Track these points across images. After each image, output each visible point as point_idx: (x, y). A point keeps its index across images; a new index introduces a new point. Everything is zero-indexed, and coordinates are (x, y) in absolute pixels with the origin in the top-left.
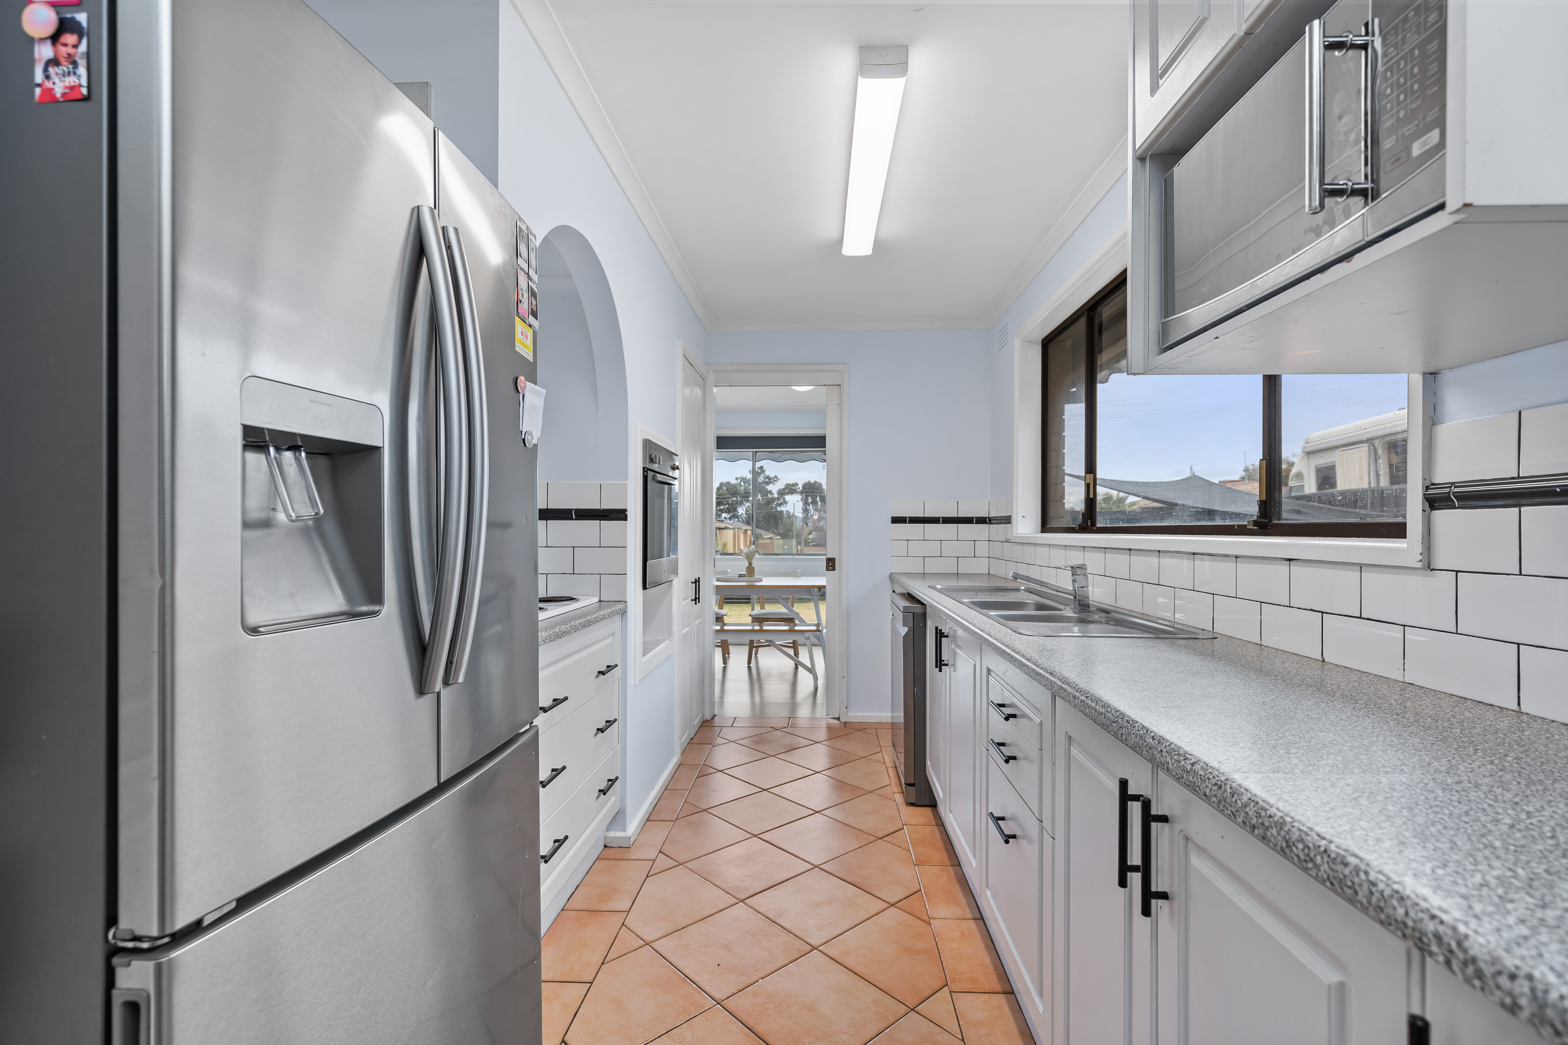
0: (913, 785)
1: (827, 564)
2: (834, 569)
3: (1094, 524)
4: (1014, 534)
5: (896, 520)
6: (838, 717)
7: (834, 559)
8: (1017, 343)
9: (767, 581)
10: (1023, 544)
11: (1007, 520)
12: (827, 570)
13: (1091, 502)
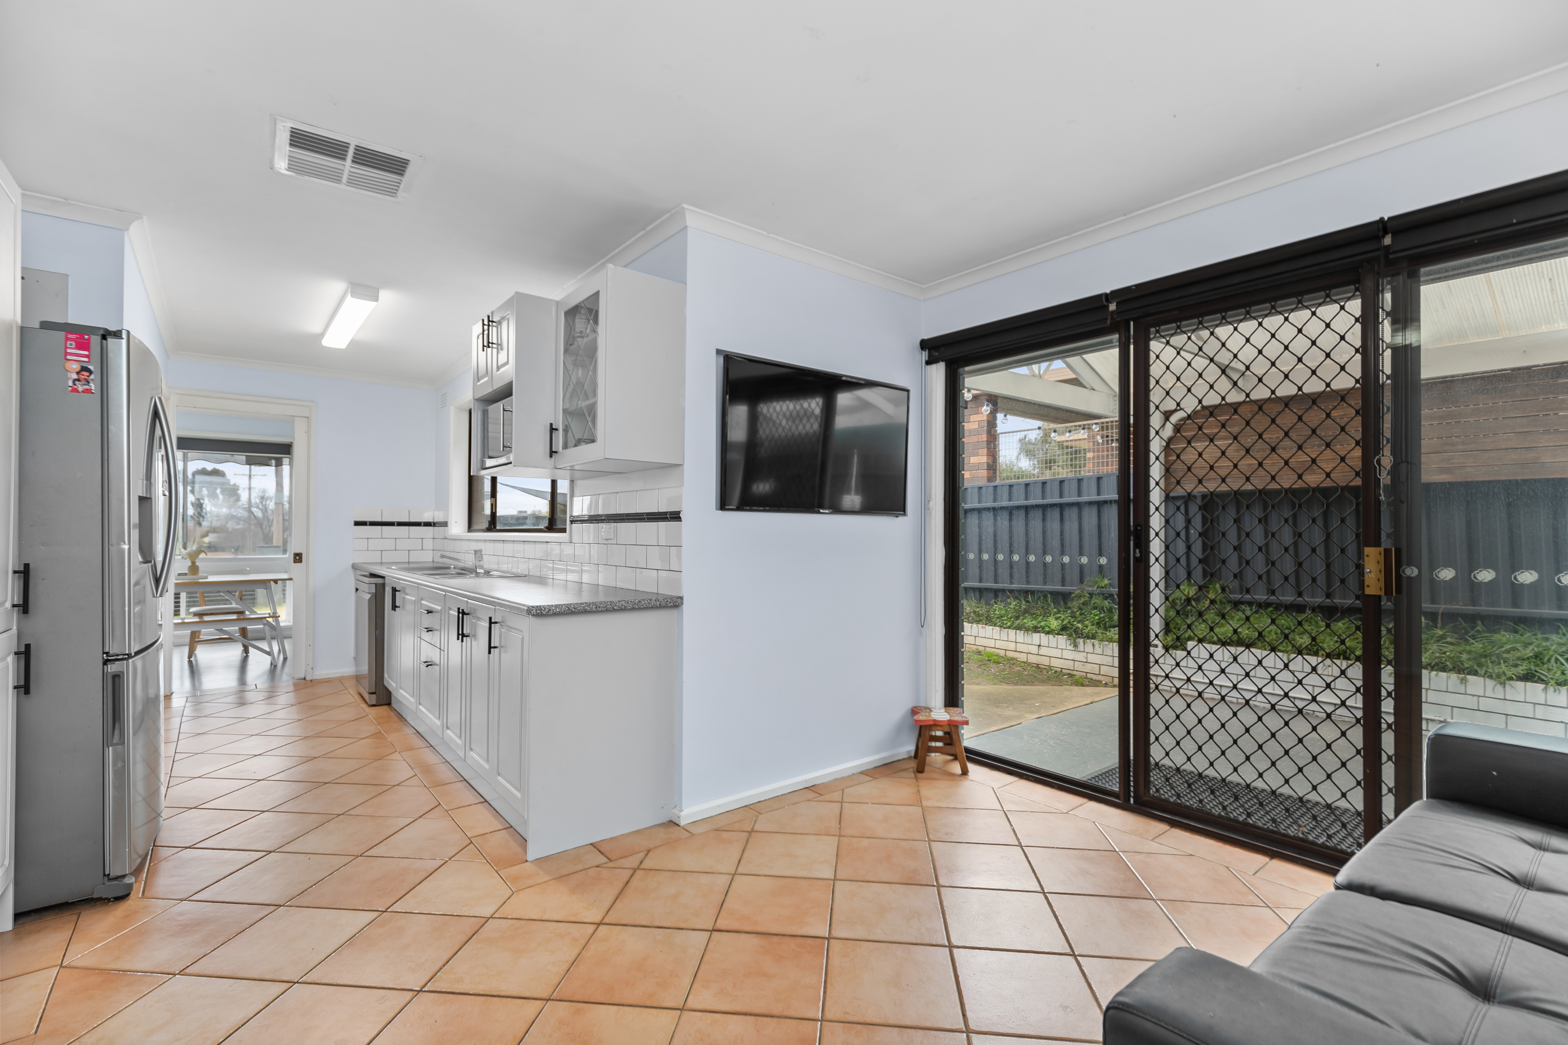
0: (374, 693)
1: (295, 558)
2: (301, 562)
3: (495, 527)
4: (449, 533)
5: (357, 523)
6: (303, 676)
7: (301, 554)
8: (452, 409)
9: (212, 579)
10: (454, 539)
11: (445, 524)
12: (295, 562)
13: (493, 514)
